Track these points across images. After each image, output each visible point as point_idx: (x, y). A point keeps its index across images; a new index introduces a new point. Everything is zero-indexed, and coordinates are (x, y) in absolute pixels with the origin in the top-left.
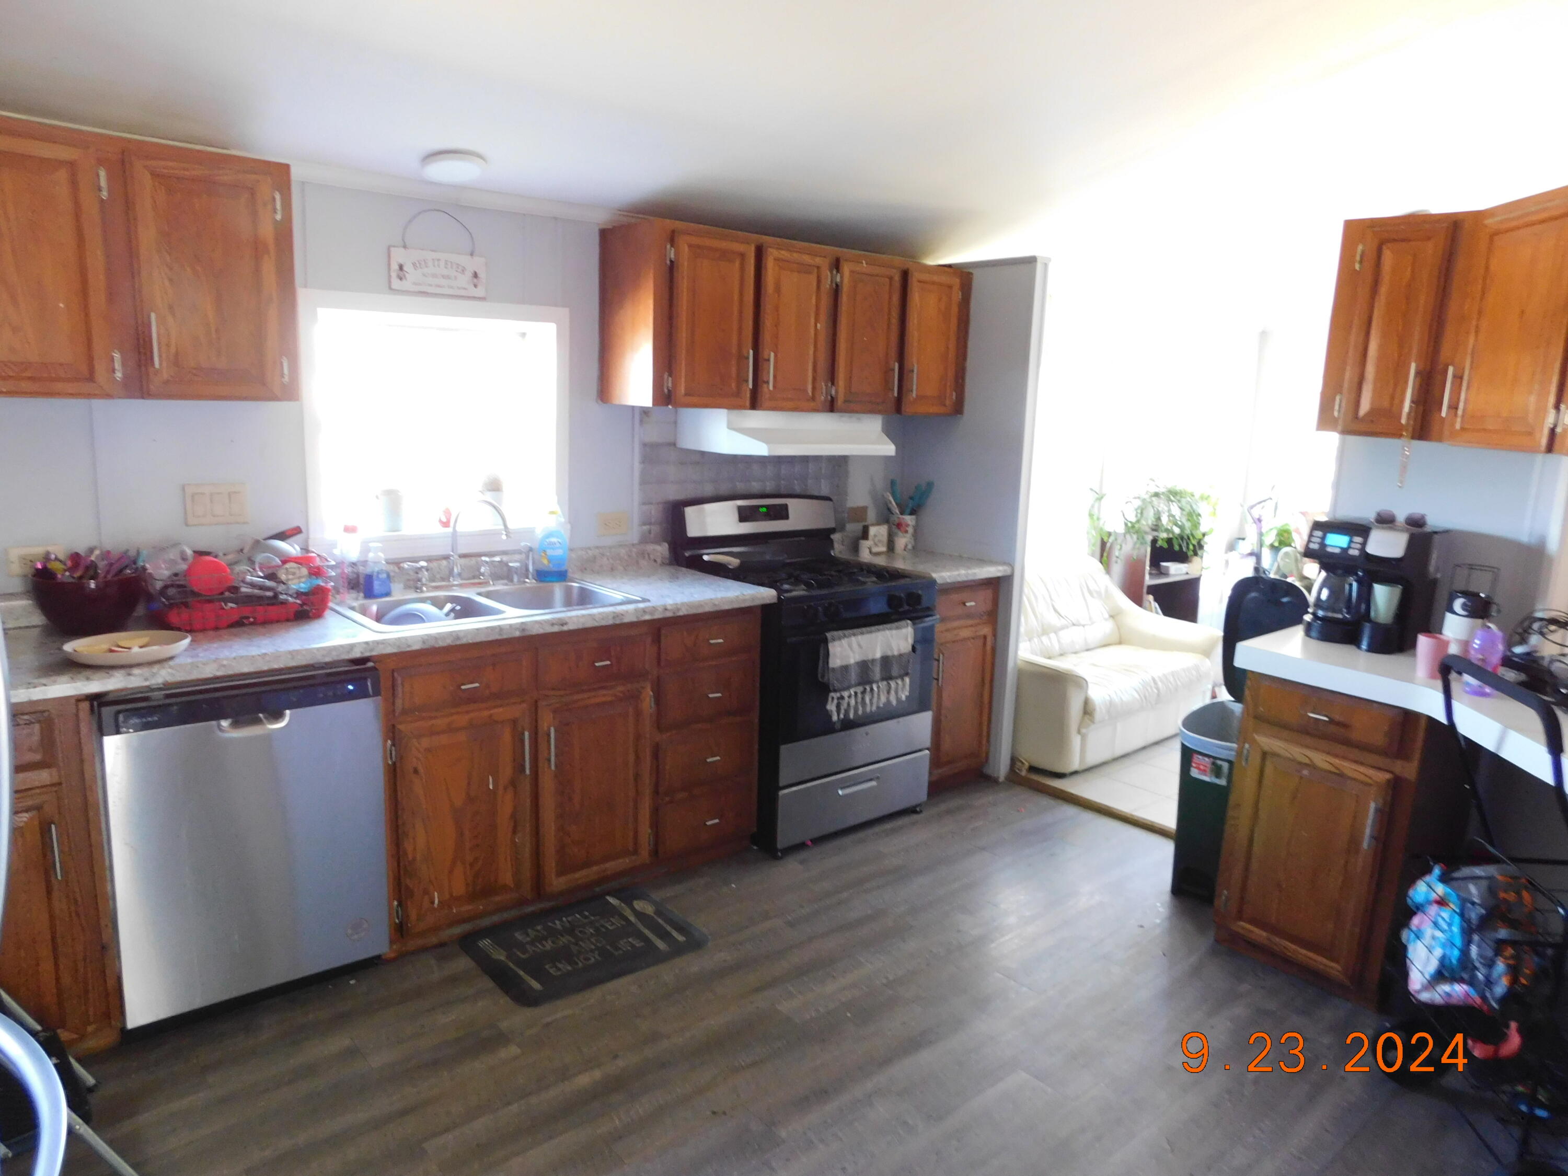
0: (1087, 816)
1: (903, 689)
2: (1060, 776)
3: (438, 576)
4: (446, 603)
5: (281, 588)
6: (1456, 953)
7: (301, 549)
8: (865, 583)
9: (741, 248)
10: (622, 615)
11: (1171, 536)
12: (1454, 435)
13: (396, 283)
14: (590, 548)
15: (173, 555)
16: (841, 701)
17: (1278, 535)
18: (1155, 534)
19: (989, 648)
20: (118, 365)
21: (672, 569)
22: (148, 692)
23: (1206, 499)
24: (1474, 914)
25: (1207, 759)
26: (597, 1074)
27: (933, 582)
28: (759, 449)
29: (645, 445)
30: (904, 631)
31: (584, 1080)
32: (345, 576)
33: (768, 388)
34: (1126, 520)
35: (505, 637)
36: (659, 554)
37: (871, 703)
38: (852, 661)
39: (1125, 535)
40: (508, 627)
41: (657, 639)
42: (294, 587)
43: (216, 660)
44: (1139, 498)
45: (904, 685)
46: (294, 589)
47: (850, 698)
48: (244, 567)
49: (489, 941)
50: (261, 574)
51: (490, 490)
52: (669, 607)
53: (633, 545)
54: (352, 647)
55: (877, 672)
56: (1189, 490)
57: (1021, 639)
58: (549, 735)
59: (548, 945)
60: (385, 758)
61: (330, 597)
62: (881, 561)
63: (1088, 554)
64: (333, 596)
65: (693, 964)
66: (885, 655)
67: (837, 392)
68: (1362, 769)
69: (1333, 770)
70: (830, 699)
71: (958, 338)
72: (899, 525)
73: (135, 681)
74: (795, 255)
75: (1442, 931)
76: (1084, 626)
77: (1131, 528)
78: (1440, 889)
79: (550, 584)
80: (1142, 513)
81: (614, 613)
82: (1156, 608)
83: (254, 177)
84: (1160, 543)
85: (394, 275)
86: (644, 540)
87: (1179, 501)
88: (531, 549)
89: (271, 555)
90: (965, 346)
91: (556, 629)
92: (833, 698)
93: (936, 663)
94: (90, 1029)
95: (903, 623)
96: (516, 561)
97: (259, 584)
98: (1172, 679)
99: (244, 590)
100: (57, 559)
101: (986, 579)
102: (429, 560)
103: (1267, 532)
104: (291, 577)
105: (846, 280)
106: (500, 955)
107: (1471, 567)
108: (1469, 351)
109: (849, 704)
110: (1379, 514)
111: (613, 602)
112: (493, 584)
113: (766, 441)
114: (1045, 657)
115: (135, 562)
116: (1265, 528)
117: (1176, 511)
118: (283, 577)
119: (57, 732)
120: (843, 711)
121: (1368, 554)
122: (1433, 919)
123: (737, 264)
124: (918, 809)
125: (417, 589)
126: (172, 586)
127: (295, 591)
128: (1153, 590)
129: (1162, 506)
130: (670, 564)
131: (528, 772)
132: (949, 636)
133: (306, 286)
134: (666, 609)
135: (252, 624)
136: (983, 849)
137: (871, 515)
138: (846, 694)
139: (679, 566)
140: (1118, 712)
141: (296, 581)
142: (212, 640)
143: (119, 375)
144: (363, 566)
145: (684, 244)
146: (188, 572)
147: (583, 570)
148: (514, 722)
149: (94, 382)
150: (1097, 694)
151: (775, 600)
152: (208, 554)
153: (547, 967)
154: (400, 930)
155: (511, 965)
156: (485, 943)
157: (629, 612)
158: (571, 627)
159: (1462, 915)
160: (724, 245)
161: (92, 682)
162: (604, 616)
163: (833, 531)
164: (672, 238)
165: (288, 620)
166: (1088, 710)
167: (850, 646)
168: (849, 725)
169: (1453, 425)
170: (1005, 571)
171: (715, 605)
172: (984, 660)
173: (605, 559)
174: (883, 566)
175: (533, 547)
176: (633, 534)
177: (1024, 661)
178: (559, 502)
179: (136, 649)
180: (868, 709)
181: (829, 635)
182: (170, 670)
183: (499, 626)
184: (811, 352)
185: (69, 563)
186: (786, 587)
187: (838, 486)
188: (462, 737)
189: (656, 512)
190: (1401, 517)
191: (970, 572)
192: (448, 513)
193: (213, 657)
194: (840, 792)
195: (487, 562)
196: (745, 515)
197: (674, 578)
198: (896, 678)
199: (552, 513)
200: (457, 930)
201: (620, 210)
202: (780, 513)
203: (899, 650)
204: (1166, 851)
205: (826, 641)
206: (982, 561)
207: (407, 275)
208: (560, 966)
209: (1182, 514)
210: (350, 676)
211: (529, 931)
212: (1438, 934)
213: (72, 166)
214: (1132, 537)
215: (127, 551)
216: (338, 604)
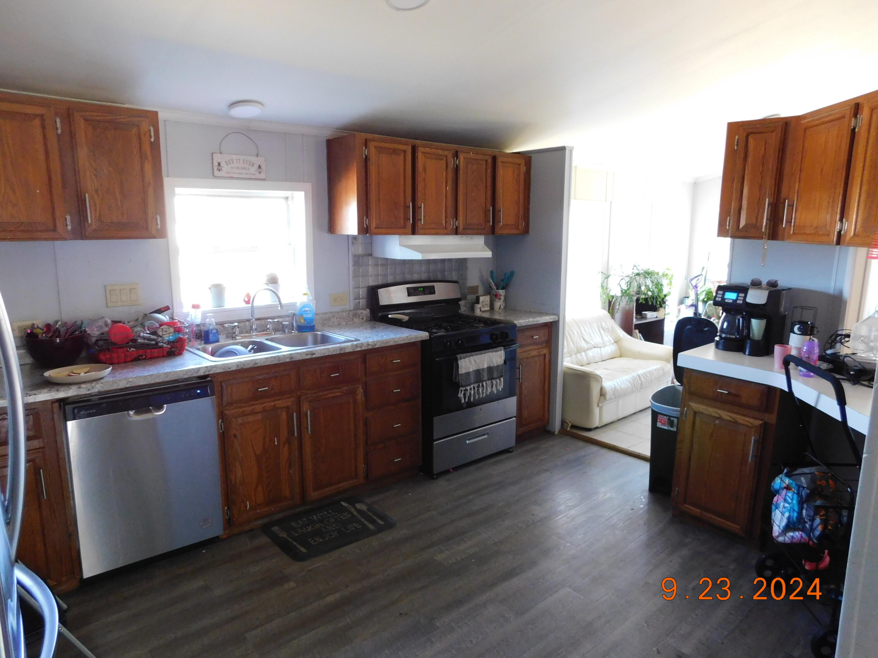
0: (604, 451)
1: (500, 385)
2: (589, 430)
3: (244, 331)
4: (250, 345)
5: (159, 339)
6: (795, 514)
7: (169, 318)
8: (478, 327)
9: (404, 147)
10: (345, 348)
11: (647, 297)
12: (789, 237)
13: (217, 173)
14: (327, 313)
15: (101, 323)
16: (466, 392)
17: (706, 294)
18: (638, 296)
19: (547, 360)
20: (69, 223)
21: (372, 323)
22: (89, 397)
23: (666, 275)
24: (804, 493)
25: (665, 417)
26: (337, 596)
27: (515, 325)
28: (417, 256)
29: (355, 256)
30: (499, 352)
31: (330, 599)
32: (194, 332)
33: (421, 222)
34: (622, 289)
35: (281, 362)
36: (364, 315)
37: (483, 393)
38: (471, 370)
39: (621, 296)
40: (283, 356)
41: (364, 361)
42: (166, 338)
43: (125, 379)
44: (628, 276)
45: (500, 382)
46: (166, 339)
47: (471, 389)
48: (138, 329)
49: (278, 528)
50: (148, 332)
51: (271, 283)
52: (370, 343)
53: (350, 311)
54: (199, 369)
55: (485, 376)
56: (656, 271)
57: (565, 356)
58: (307, 415)
59: (310, 529)
60: (218, 429)
61: (186, 344)
62: (486, 315)
63: (602, 308)
64: (187, 343)
65: (388, 536)
66: (489, 366)
67: (459, 223)
68: (747, 419)
69: (732, 420)
70: (460, 391)
71: (525, 192)
72: (496, 295)
73: (83, 390)
74: (433, 150)
75: (789, 504)
76: (600, 347)
77: (625, 293)
78: (787, 481)
79: (306, 333)
80: (630, 285)
81: (341, 347)
82: (640, 337)
83: (139, 119)
84: (641, 301)
85: (215, 168)
86: (357, 307)
87: (651, 277)
88: (294, 314)
89: (154, 322)
90: (529, 197)
91: (309, 357)
92: (461, 391)
93: (518, 370)
94: (64, 579)
95: (499, 348)
96: (287, 321)
97: (147, 337)
98: (649, 375)
99: (139, 341)
100: (38, 327)
101: (544, 323)
102: (239, 322)
103: (701, 293)
104: (164, 333)
105: (461, 163)
106: (283, 535)
107: (802, 308)
108: (796, 191)
109: (470, 393)
110: (752, 281)
111: (339, 341)
112: (274, 334)
113: (421, 252)
114: (579, 365)
115: (80, 328)
116: (699, 290)
117: (649, 282)
118: (161, 334)
119: (42, 420)
120: (467, 397)
121: (747, 303)
122: (784, 497)
123: (402, 155)
124: (511, 450)
125: (234, 338)
126: (101, 340)
127: (167, 340)
128: (637, 327)
129: (641, 280)
130: (371, 320)
131: (296, 435)
132: (525, 355)
133: (168, 176)
134: (368, 345)
135: (144, 359)
136: (547, 470)
137: (481, 291)
138: (468, 388)
139: (376, 321)
140: (620, 394)
141: (167, 335)
142: (123, 368)
143: (69, 227)
144: (204, 326)
145: (372, 145)
146: (108, 333)
147: (324, 325)
148: (288, 407)
149: (56, 232)
150: (608, 384)
151: (428, 338)
152: (120, 322)
153: (309, 540)
154: (229, 523)
155: (290, 540)
156: (275, 528)
157: (348, 347)
158: (317, 355)
159: (798, 494)
160: (395, 146)
161: (59, 392)
162: (335, 349)
163: (460, 299)
164: (366, 143)
165: (163, 357)
166: (602, 393)
167: (470, 362)
168: (471, 405)
169: (789, 232)
170: (555, 318)
171: (395, 341)
172: (544, 368)
173: (335, 319)
174: (487, 318)
175: (296, 313)
176: (350, 305)
177: (568, 368)
178: (309, 288)
179: (82, 374)
180: (481, 396)
181: (458, 356)
182: (101, 385)
183: (278, 356)
184: (444, 202)
185: (45, 330)
186: (434, 331)
187: (462, 275)
188: (259, 417)
189: (363, 292)
190: (764, 282)
191: (535, 319)
192: (248, 296)
193: (124, 377)
194: (467, 442)
195: (270, 322)
196: (411, 292)
197: (373, 328)
198: (496, 378)
199: (305, 294)
200: (260, 522)
201: (337, 129)
202: (431, 291)
203: (497, 363)
204: (645, 468)
205: (457, 360)
206: (541, 313)
207: (222, 168)
208: (316, 539)
209: (652, 285)
210: (199, 385)
211: (299, 521)
212: (787, 505)
213: (42, 117)
214: (625, 298)
215: (76, 322)
216: (190, 347)
